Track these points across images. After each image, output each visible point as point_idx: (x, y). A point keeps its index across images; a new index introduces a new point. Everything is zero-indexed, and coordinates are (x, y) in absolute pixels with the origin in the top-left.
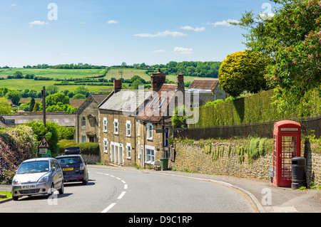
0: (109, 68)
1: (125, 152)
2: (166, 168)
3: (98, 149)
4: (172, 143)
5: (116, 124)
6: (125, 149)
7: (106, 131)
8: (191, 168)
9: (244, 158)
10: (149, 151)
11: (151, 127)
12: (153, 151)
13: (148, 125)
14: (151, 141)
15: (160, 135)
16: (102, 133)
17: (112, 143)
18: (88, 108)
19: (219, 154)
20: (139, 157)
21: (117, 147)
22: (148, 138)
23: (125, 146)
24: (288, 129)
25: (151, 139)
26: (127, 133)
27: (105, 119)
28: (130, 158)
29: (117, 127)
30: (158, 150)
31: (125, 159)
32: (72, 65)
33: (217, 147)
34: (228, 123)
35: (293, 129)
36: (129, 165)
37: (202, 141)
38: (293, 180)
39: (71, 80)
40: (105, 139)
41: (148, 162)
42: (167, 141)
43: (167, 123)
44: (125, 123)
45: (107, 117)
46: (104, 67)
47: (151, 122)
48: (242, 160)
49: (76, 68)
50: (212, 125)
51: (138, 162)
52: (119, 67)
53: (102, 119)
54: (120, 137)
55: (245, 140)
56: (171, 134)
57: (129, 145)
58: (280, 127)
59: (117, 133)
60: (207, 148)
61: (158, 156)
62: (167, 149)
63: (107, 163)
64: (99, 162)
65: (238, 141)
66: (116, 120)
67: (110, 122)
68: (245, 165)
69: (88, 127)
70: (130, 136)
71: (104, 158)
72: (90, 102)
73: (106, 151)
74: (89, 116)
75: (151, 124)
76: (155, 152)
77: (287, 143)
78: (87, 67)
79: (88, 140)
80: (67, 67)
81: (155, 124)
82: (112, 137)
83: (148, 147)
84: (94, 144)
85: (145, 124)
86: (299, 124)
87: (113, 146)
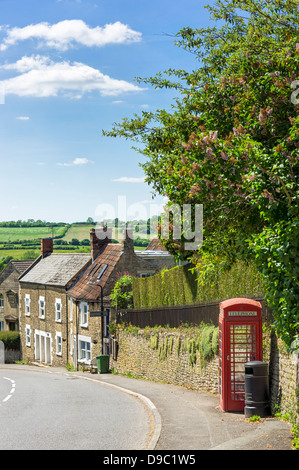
0: (70, 226)
1: (54, 346)
2: (106, 370)
3: (18, 340)
4: (114, 332)
5: (42, 303)
6: (54, 340)
7: (29, 314)
8: (135, 372)
9: (195, 358)
10: (83, 343)
11: (85, 307)
12: (88, 344)
13: (83, 304)
14: (87, 329)
15: (97, 320)
16: (23, 317)
17: (37, 332)
18: (7, 281)
19: (168, 351)
20: (71, 353)
21: (43, 337)
22: (81, 325)
23: (53, 337)
24: (240, 313)
25: (86, 325)
26: (56, 317)
27: (27, 296)
28: (60, 354)
29: (44, 308)
30: (95, 342)
31: (54, 355)
32: (19, 222)
33: (165, 340)
34: (178, 302)
35: (249, 313)
36: (60, 365)
37: (148, 329)
38: (247, 401)
39: (16, 243)
40: (28, 326)
41: (81, 361)
42: (108, 329)
43: (107, 302)
44: (54, 301)
45: (30, 293)
46: (63, 225)
47: (86, 300)
48: (194, 362)
49: (24, 226)
50: (160, 305)
51: (71, 361)
52: (84, 223)
53: (23, 297)
54: (48, 324)
55: (196, 330)
56: (113, 319)
57: (59, 334)
58: (227, 310)
59: (43, 317)
60: (153, 340)
61: (96, 350)
62: (106, 340)
63: (31, 362)
64: (20, 360)
65: (189, 330)
66: (42, 298)
67: (34, 300)
68: (197, 368)
69: (7, 308)
70: (60, 321)
71: (26, 354)
72: (10, 272)
73: (29, 344)
74: (9, 293)
75: (86, 304)
76: (92, 345)
77: (239, 337)
78: (40, 225)
79: (6, 328)
80: (12, 225)
81: (92, 303)
82: (36, 323)
83: (82, 338)
84: (13, 334)
85: (77, 303)
86: (259, 304)
87: (38, 336)
